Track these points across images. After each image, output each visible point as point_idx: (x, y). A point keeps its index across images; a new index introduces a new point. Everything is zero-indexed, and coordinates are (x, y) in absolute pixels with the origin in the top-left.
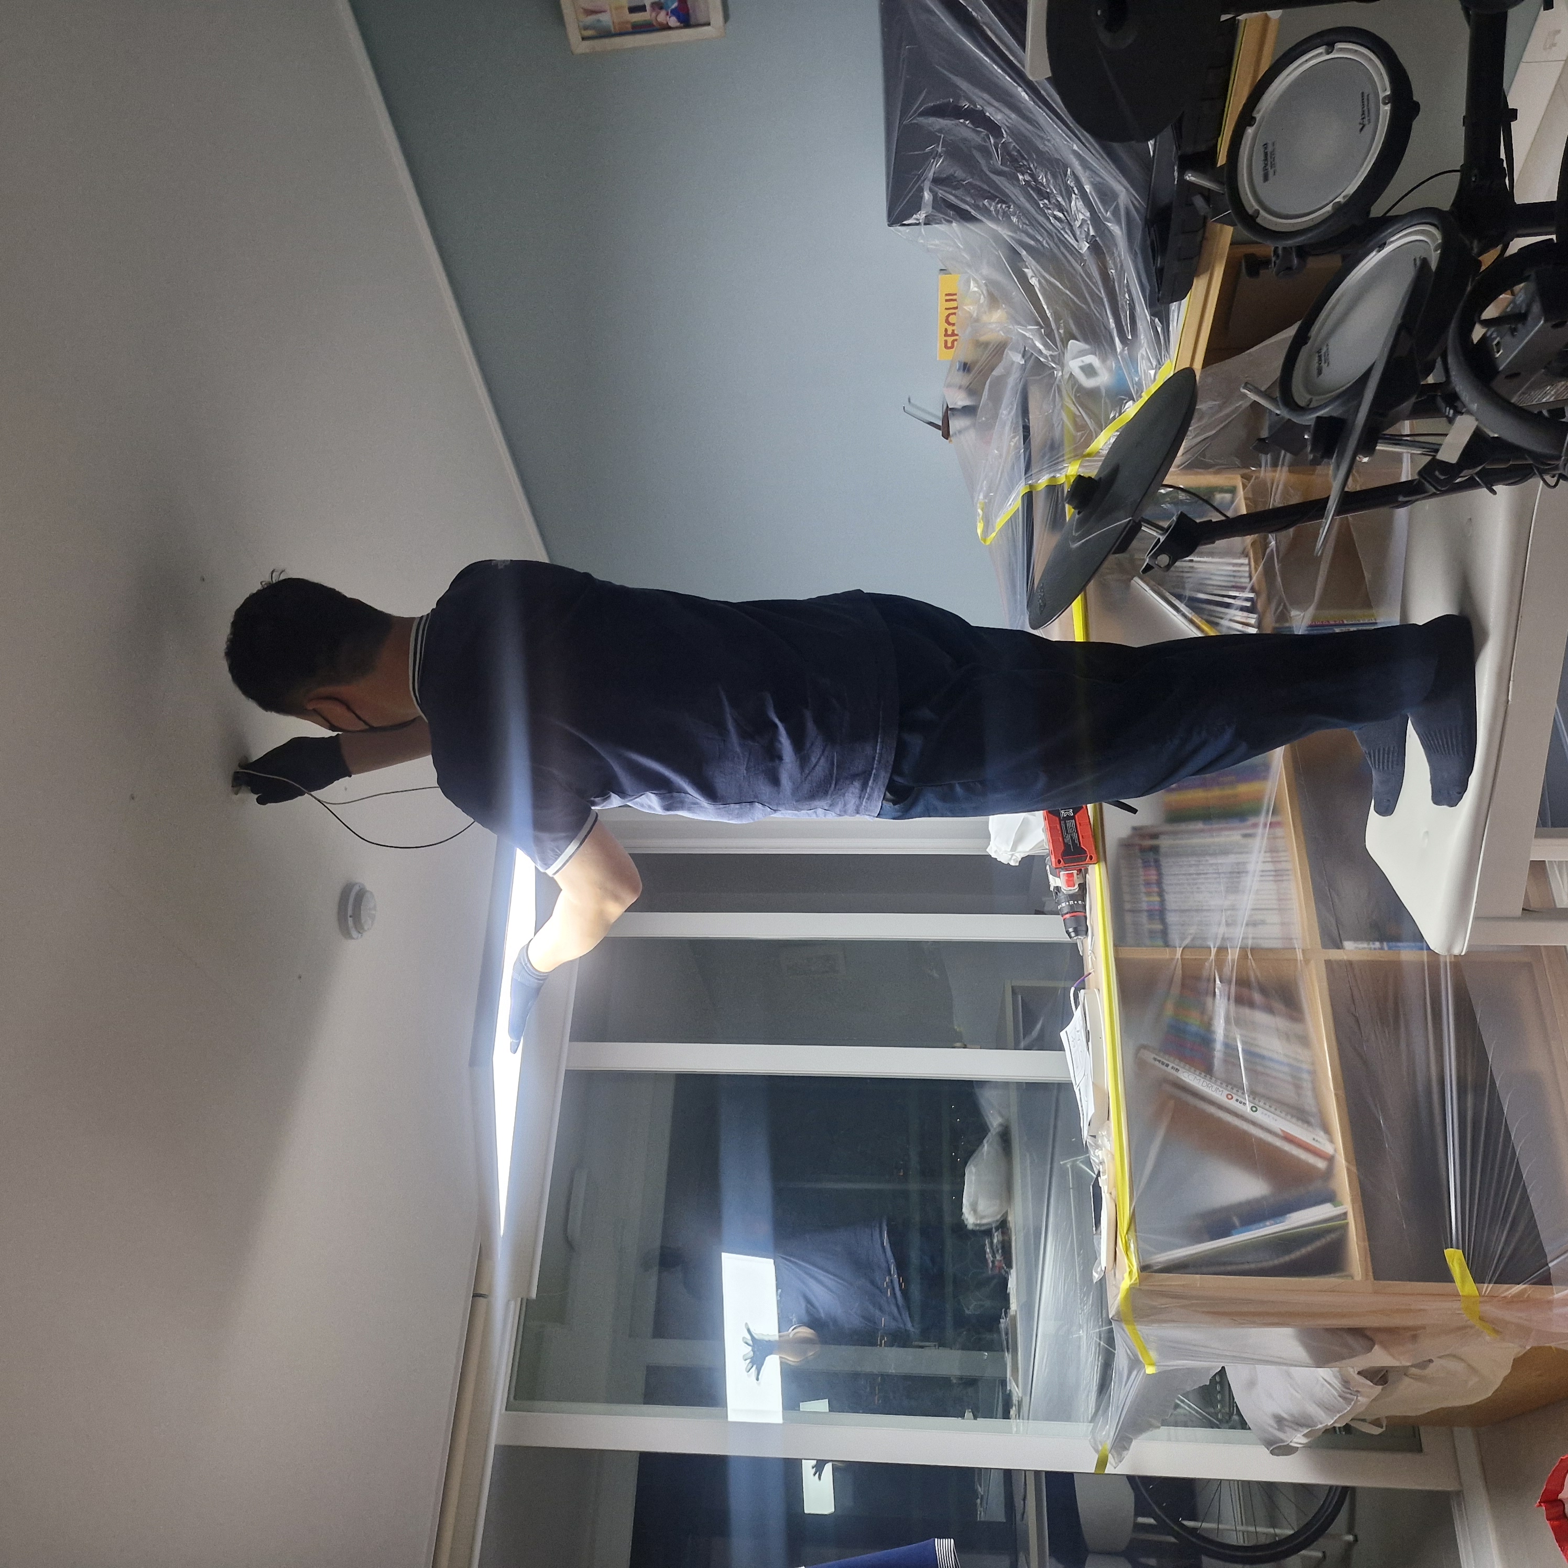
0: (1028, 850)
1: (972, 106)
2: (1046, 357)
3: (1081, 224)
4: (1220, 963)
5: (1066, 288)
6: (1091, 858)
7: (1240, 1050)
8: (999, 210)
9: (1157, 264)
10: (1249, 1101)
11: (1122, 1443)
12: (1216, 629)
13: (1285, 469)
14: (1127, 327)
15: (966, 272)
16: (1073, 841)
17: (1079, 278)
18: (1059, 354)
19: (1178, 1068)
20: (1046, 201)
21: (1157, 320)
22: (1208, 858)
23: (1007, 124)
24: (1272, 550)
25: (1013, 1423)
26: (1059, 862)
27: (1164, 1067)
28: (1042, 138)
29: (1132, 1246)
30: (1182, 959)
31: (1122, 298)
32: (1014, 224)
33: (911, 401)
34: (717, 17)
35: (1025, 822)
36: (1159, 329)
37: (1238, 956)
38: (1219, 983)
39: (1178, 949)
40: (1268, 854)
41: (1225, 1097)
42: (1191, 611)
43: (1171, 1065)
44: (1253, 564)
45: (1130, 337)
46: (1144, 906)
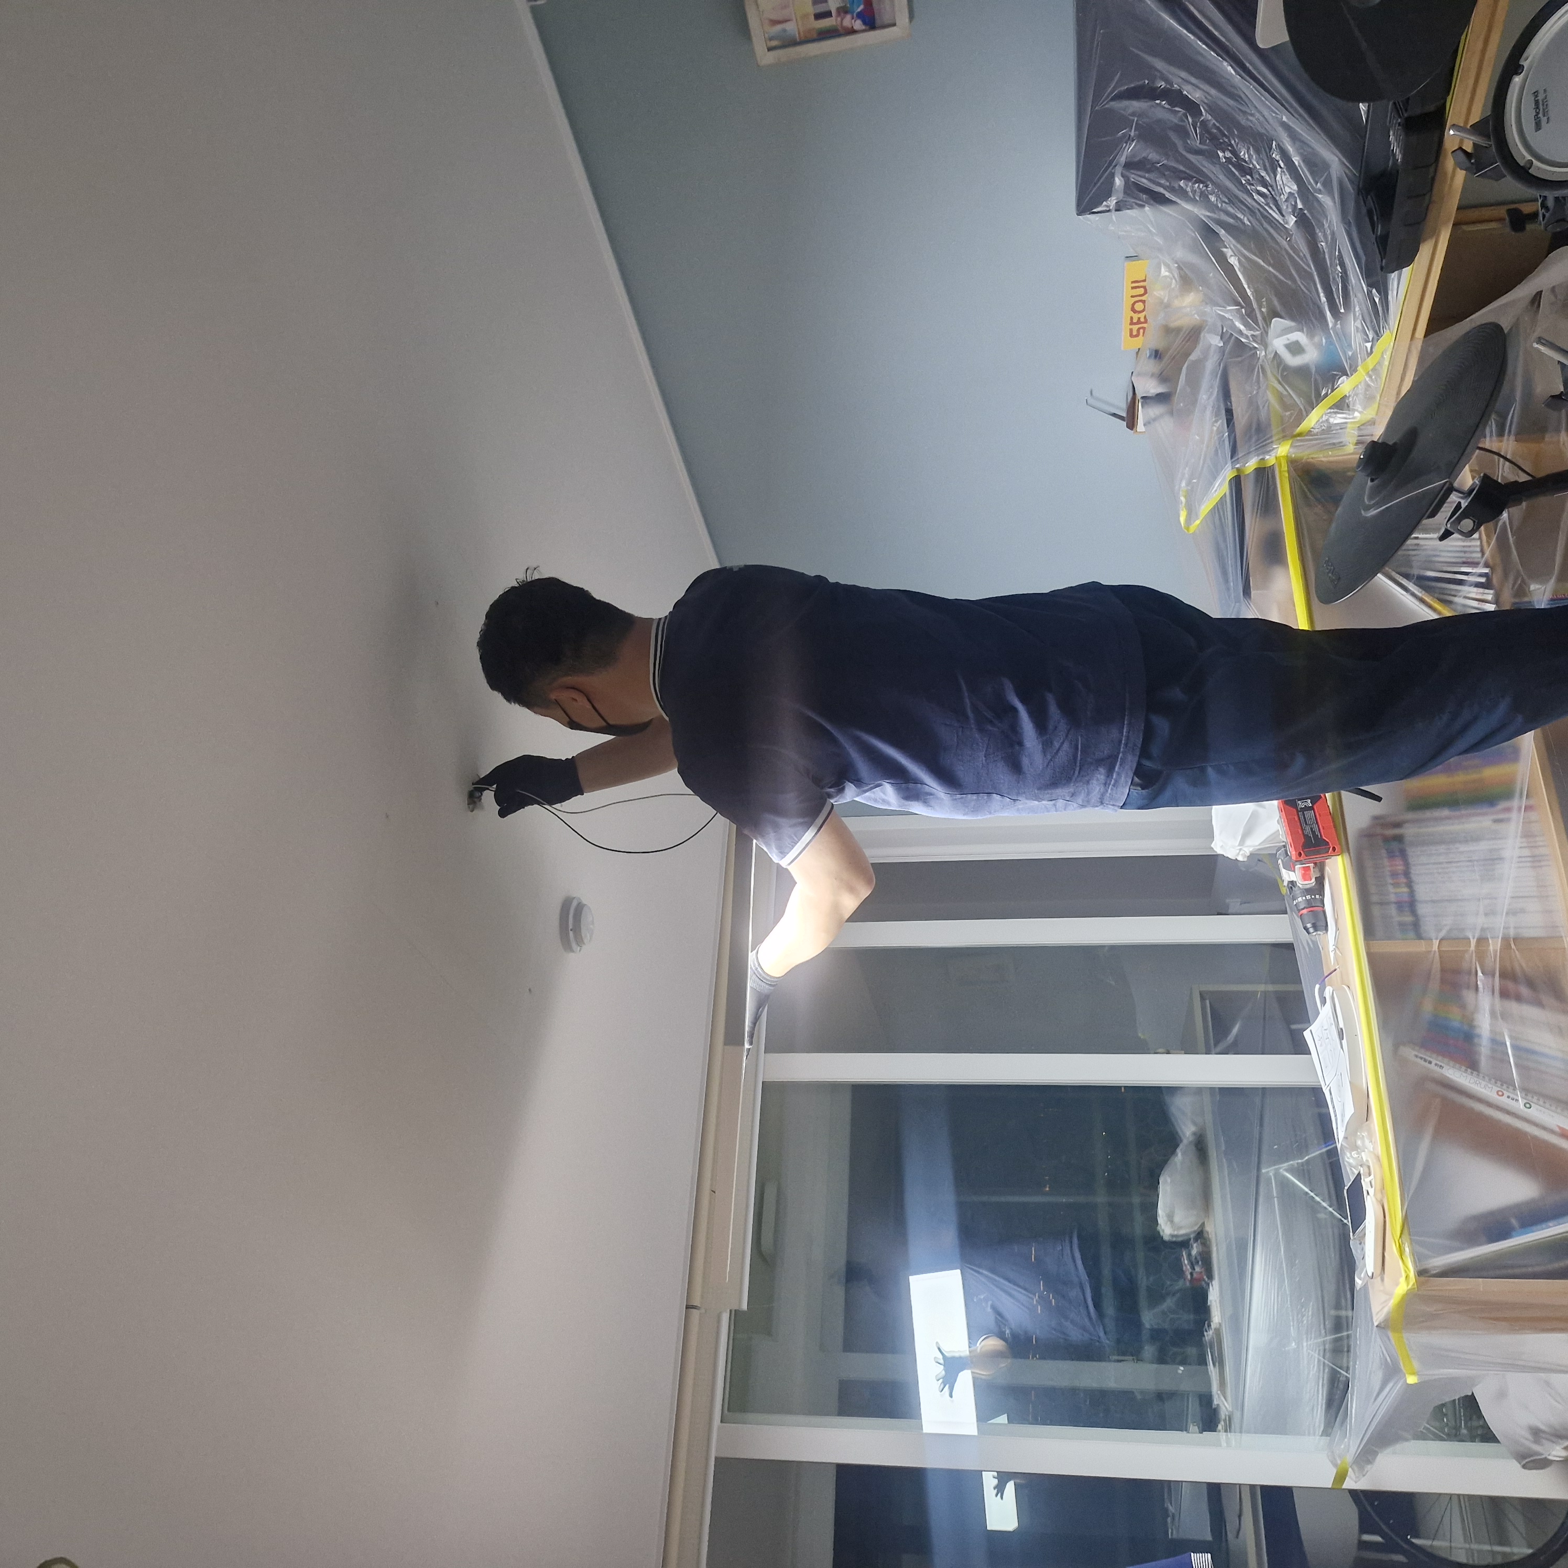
0: (1257, 844)
1: (1168, 86)
2: (1247, 337)
3: (1288, 198)
4: (1481, 953)
5: (1269, 264)
6: (1334, 849)
7: (1508, 1044)
8: (1196, 190)
9: (1377, 232)
10: (1522, 1097)
11: (1366, 1455)
12: (1450, 608)
13: (1512, 438)
14: (1340, 300)
15: (1158, 257)
16: (1313, 832)
17: (1284, 253)
18: (1262, 333)
19: (1443, 1065)
20: (1248, 177)
21: (1374, 291)
22: (1457, 845)
23: (1206, 101)
24: (1504, 523)
25: (1221, 1435)
26: (1300, 854)
27: (1427, 1064)
28: (1244, 113)
29: (1407, 1249)
30: (1439, 951)
31: (1334, 270)
32: (1212, 203)
33: (1094, 393)
34: (902, 18)
35: (1254, 816)
36: (1377, 300)
37: (1501, 946)
38: (1481, 975)
39: (1434, 941)
40: (1524, 840)
41: (1496, 1093)
42: (1420, 590)
43: (1434, 1062)
44: (1484, 537)
45: (1342, 311)
46: (1393, 898)
